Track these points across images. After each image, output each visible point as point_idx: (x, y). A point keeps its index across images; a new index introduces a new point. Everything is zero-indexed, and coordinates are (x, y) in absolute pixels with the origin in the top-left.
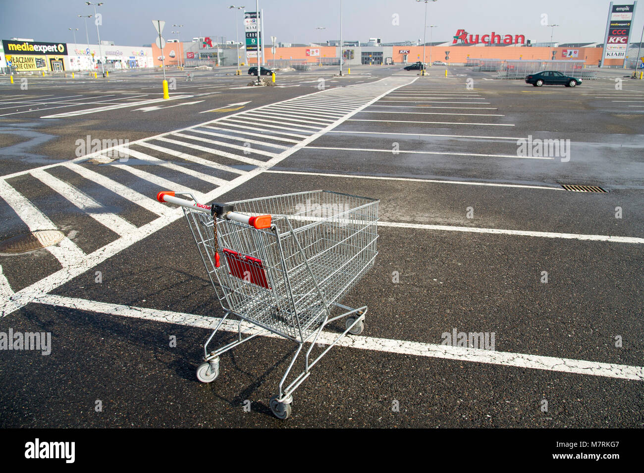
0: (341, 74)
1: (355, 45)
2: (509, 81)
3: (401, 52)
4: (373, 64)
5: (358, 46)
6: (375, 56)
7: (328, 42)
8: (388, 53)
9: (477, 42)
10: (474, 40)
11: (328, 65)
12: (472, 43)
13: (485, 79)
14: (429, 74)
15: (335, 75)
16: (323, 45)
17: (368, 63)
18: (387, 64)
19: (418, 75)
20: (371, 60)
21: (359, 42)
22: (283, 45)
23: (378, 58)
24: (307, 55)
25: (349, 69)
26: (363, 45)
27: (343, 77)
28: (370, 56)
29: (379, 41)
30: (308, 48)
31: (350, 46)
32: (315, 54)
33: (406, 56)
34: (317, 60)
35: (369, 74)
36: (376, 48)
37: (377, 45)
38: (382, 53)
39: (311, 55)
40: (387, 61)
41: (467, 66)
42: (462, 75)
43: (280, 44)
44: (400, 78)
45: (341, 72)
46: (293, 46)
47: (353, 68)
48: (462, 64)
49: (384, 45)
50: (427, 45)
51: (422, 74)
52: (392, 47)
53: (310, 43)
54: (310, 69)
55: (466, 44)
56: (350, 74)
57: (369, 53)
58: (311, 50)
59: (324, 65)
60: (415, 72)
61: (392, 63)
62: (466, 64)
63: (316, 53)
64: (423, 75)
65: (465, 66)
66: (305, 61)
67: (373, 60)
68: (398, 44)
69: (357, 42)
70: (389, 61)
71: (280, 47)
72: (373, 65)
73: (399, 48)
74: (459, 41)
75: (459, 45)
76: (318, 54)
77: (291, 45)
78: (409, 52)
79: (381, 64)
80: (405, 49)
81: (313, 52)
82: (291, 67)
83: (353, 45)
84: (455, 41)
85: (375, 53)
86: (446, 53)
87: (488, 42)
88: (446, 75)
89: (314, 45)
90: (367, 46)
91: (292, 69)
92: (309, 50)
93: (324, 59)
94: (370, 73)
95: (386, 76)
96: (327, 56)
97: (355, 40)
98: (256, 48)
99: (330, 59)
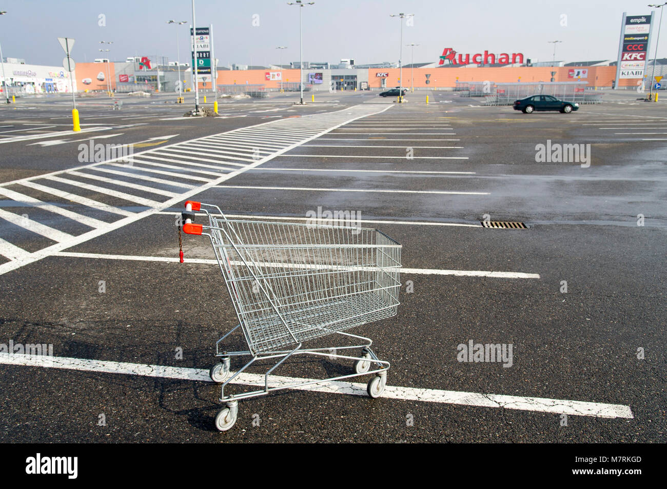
0: (302, 102)
1: (324, 68)
2: (498, 108)
3: (379, 75)
4: (346, 89)
5: (327, 68)
6: (348, 81)
7: (291, 64)
8: (363, 77)
9: (467, 62)
10: (464, 61)
11: (291, 91)
12: (462, 64)
13: (472, 106)
14: (407, 101)
15: (295, 103)
16: (284, 67)
17: (340, 89)
18: (361, 89)
19: (394, 102)
20: (343, 84)
21: (329, 64)
22: (237, 67)
23: (351, 82)
24: (267, 79)
25: (313, 96)
26: (334, 67)
27: (305, 106)
28: (342, 80)
29: (352, 62)
30: (267, 71)
31: (318, 68)
32: (276, 78)
33: (384, 80)
34: (279, 85)
35: (337, 101)
36: (349, 70)
37: (350, 67)
38: (356, 76)
39: (271, 79)
40: (362, 86)
41: (456, 90)
42: (446, 102)
43: (234, 66)
44: (372, 106)
45: (301, 99)
46: (250, 68)
47: (317, 95)
48: (450, 89)
49: (358, 67)
50: (408, 66)
51: (399, 100)
52: (367, 70)
53: (270, 65)
54: (268, 95)
55: (454, 65)
56: (314, 101)
57: (341, 77)
58: (271, 73)
59: (286, 91)
60: (390, 99)
61: (368, 89)
62: (455, 89)
63: (277, 77)
64: (400, 102)
65: (453, 91)
66: (262, 87)
67: (346, 85)
68: (375, 66)
69: (326, 64)
70: (364, 86)
71: (234, 69)
72: (345, 91)
73: (375, 71)
74: (447, 62)
75: (447, 66)
76: (280, 78)
77: (247, 67)
78: (387, 75)
79: (354, 89)
80: (383, 72)
81: (273, 76)
82: (245, 93)
83: (322, 68)
84: (442, 62)
85: (348, 77)
86: (427, 76)
87: (480, 63)
88: (428, 102)
89: (275, 68)
90: (338, 68)
91: (247, 96)
92: (268, 74)
93: (287, 84)
94: (338, 100)
95: (356, 103)
96: (291, 81)
97: (324, 62)
98: (209, 70)
99: (293, 84)
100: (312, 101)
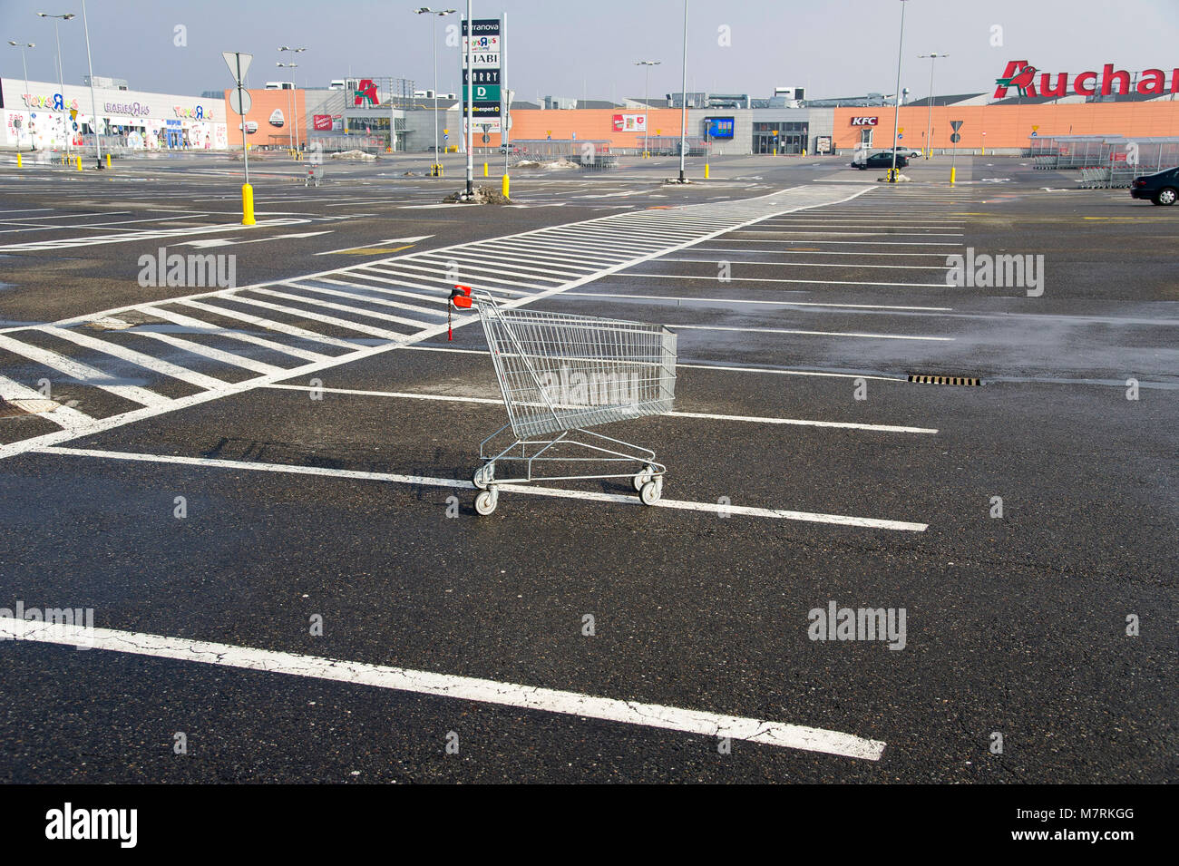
0: (681, 179)
1: (739, 106)
3: (856, 121)
4: (783, 152)
5: (744, 107)
6: (788, 134)
7: (668, 97)
8: (821, 125)
9: (1062, 91)
10: (1053, 88)
11: (665, 155)
12: (1048, 94)
13: (1048, 190)
14: (908, 179)
15: (667, 181)
16: (653, 103)
17: (770, 151)
18: (817, 153)
19: (879, 180)
20: (777, 142)
21: (749, 98)
22: (555, 103)
23: (796, 137)
24: (616, 129)
25: (707, 166)
26: (759, 105)
27: (688, 186)
28: (775, 133)
29: (799, 94)
30: (618, 113)
31: (725, 106)
32: (636, 127)
33: (867, 132)
34: (641, 141)
35: (757, 178)
36: (792, 112)
37: (794, 104)
38: (806, 125)
39: (625, 129)
40: (819, 146)
41: (1029, 155)
42: (996, 180)
43: (547, 100)
44: (826, 188)
45: (681, 172)
46: (581, 105)
47: (715, 164)
48: (1018, 152)
49: (811, 105)
50: (923, 103)
51: (889, 177)
52: (832, 110)
53: (624, 100)
54: (616, 164)
55: (1030, 97)
56: (708, 177)
57: (774, 126)
58: (625, 117)
59: (656, 155)
60: (873, 175)
61: (832, 151)
62: (1027, 151)
63: (638, 125)
64: (893, 180)
65: (1024, 156)
66: (603, 145)
67: (783, 144)
68: (848, 103)
69: (744, 98)
70: (824, 146)
71: (547, 107)
72: (781, 157)
73: (848, 113)
74: (1013, 91)
75: (1013, 101)
76: (643, 127)
77: (575, 104)
78: (875, 122)
79: (802, 153)
80: (867, 114)
81: (630, 121)
82: (568, 159)
83: (734, 105)
84: (1001, 93)
85: (788, 126)
86: (953, 124)
87: (1092, 92)
88: (953, 181)
89: (632, 105)
90: (768, 107)
91: (571, 163)
92: (619, 117)
93: (657, 139)
94: (759, 175)
95: (795, 183)
96: (666, 133)
97: (738, 93)
98: (497, 109)
99: (671, 139)
100: (705, 176)
